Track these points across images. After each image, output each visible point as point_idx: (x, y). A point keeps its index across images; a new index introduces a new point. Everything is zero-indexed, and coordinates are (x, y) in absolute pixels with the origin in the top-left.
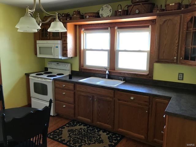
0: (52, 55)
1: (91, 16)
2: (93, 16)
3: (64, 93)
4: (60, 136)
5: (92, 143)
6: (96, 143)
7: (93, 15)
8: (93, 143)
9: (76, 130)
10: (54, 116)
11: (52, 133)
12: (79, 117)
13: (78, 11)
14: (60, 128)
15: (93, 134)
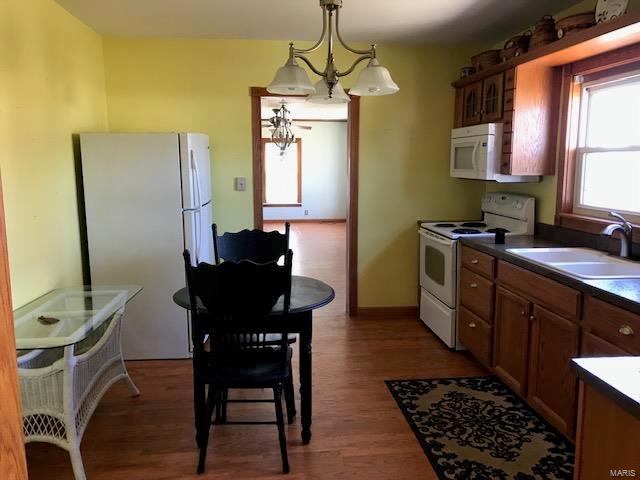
0: (472, 168)
1: (571, 28)
2: (579, 27)
3: (475, 285)
4: (417, 395)
5: (475, 444)
6: (487, 452)
7: (579, 22)
8: (477, 447)
9: (473, 398)
10: (452, 350)
11: (406, 383)
12: (498, 368)
13: (543, 20)
14: (435, 380)
15: (509, 430)
